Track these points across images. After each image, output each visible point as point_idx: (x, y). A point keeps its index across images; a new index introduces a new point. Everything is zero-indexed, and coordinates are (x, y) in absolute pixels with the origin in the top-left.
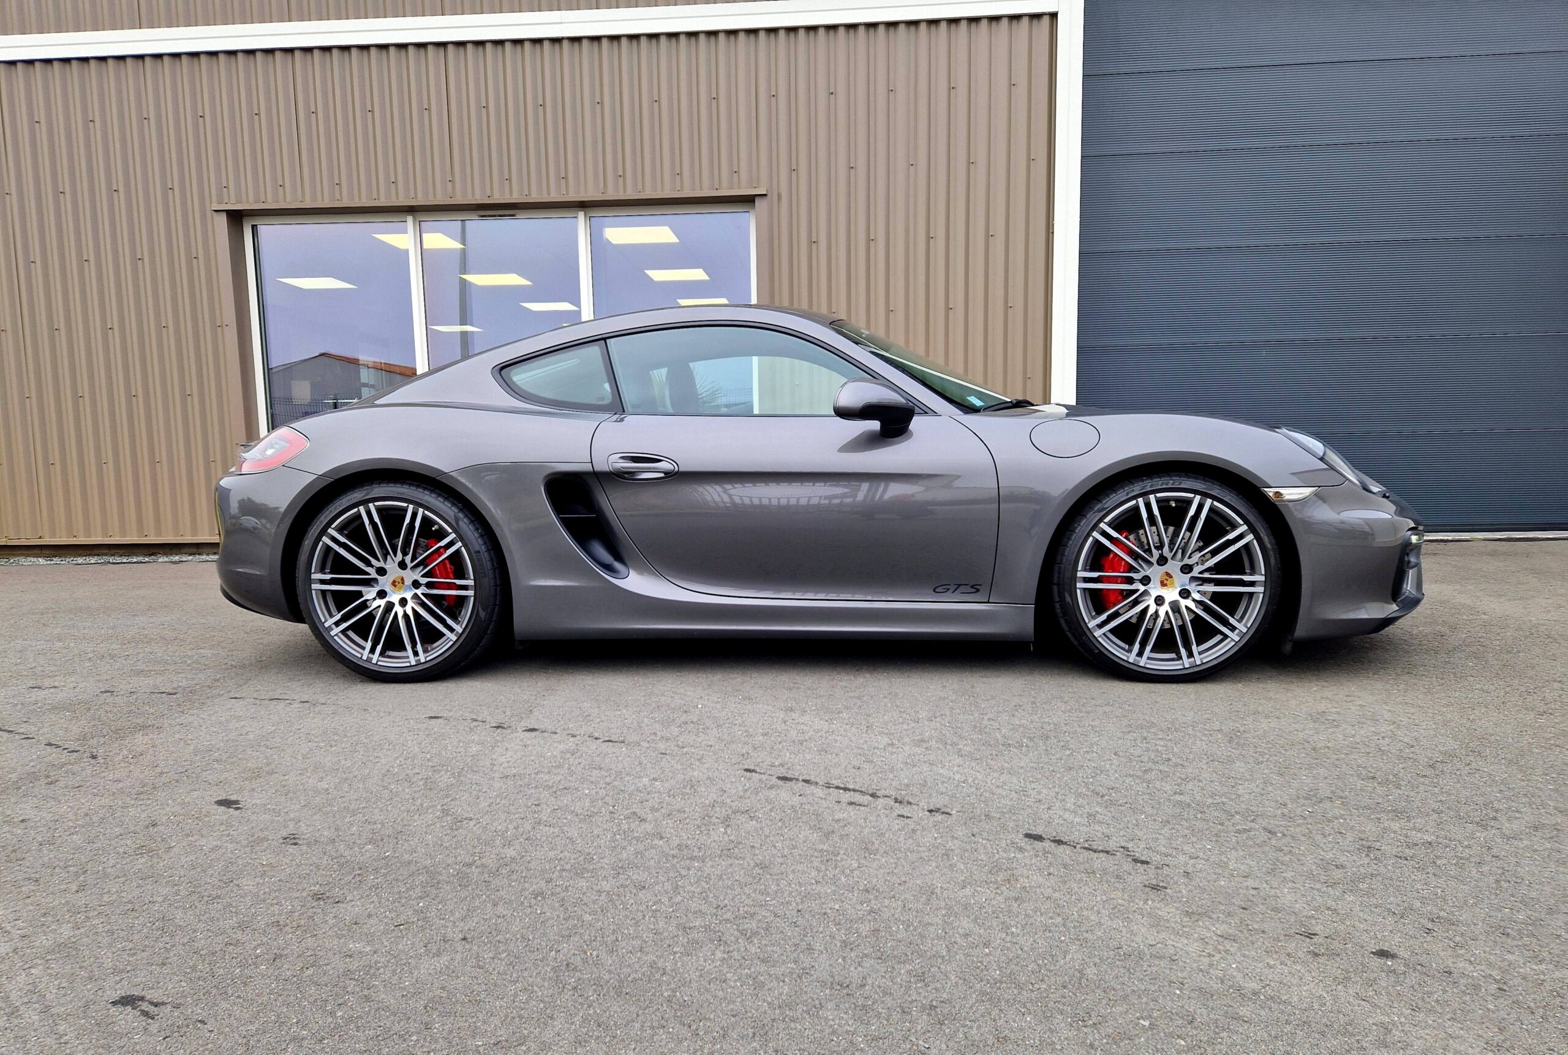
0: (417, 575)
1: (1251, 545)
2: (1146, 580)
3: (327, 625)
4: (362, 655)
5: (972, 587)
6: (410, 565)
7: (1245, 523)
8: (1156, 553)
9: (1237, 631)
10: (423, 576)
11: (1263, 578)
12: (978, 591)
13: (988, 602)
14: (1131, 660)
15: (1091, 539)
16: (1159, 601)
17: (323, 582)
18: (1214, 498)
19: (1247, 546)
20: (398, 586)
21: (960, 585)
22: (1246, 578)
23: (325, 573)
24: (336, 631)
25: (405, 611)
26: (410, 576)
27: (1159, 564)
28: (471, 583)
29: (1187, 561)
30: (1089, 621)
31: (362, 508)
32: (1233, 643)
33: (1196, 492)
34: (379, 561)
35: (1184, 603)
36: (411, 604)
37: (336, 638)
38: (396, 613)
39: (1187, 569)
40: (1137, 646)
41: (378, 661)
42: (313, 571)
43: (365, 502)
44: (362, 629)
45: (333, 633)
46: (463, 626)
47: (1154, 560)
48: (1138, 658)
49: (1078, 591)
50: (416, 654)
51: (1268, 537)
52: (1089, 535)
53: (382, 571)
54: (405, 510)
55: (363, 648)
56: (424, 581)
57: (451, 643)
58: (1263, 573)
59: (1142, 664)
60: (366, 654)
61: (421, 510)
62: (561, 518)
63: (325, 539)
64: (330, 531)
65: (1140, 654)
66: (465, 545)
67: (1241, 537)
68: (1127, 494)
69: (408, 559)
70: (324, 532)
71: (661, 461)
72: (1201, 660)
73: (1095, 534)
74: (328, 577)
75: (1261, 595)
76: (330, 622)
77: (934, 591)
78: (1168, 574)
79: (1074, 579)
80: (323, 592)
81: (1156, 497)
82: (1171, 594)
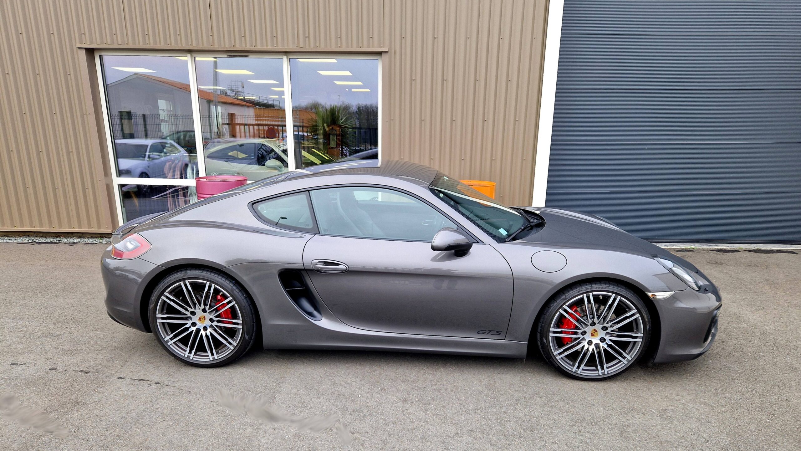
0: (212, 316)
1: (638, 319)
2: (584, 333)
3: (166, 339)
4: (185, 354)
5: (497, 332)
6: (208, 311)
7: (636, 309)
8: (590, 321)
9: (626, 359)
10: (215, 317)
11: (642, 335)
12: (500, 334)
13: (505, 340)
14: (573, 371)
15: (558, 313)
16: (590, 343)
17: (163, 318)
18: (622, 296)
19: (636, 319)
20: (202, 320)
21: (491, 331)
22: (633, 334)
23: (163, 314)
24: (171, 342)
25: (206, 333)
26: (208, 316)
27: (591, 325)
28: (240, 322)
29: (605, 325)
30: (554, 352)
31: (182, 283)
32: (624, 365)
33: (613, 293)
34: (192, 308)
35: (602, 345)
36: (209, 330)
37: (171, 346)
38: (202, 334)
39: (605, 328)
40: (577, 364)
41: (193, 358)
42: (157, 313)
43: (183, 280)
44: (184, 341)
45: (169, 344)
46: (237, 343)
47: (589, 324)
48: (577, 370)
49: (550, 338)
50: (212, 354)
51: (647, 315)
52: (558, 311)
53: (193, 313)
54: (205, 284)
55: (185, 351)
56: (216, 319)
57: (231, 351)
58: (642, 332)
59: (578, 373)
60: (187, 354)
61: (213, 285)
62: (287, 291)
63: (163, 297)
64: (165, 293)
65: (578, 367)
66: (237, 303)
67: (633, 315)
68: (579, 292)
69: (207, 308)
70: (162, 294)
71: (340, 264)
72: (608, 371)
73: (561, 311)
74: (165, 316)
75: (640, 343)
76: (167, 338)
77: (478, 333)
78: (595, 330)
79: (548, 331)
80: (163, 323)
81: (592, 294)
82: (596, 340)
